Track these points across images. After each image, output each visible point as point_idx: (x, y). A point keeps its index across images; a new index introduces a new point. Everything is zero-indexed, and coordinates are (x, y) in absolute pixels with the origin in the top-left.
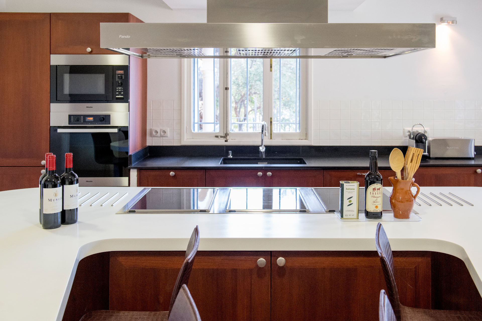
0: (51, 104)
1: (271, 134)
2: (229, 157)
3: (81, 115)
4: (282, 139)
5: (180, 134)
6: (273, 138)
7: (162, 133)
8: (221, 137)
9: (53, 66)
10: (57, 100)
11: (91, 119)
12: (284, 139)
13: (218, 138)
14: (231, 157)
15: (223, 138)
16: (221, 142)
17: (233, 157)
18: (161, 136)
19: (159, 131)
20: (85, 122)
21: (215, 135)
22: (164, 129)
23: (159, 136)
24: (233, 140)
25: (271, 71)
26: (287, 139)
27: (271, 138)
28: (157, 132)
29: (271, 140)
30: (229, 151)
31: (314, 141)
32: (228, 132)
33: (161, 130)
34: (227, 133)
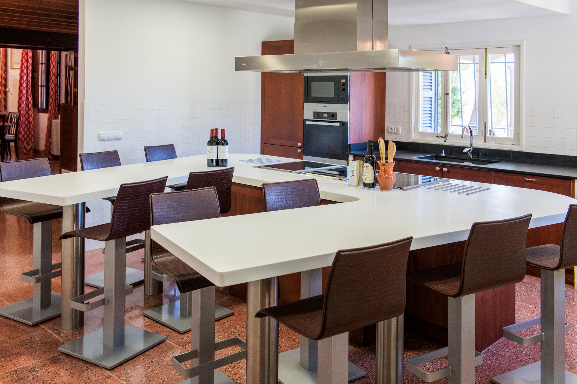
0: (304, 103)
1: (485, 138)
2: (442, 155)
3: (320, 112)
4: (496, 143)
5: (409, 131)
6: (487, 142)
7: (395, 131)
8: (442, 137)
9: (306, 76)
10: (307, 101)
11: (326, 115)
12: (497, 144)
13: (439, 138)
14: (444, 155)
15: (443, 138)
16: (441, 142)
17: (445, 155)
18: (395, 133)
19: (393, 129)
20: (323, 117)
21: (437, 135)
22: (397, 127)
23: (394, 133)
24: (452, 141)
25: (486, 78)
26: (500, 144)
27: (485, 142)
28: (392, 129)
29: (486, 144)
30: (442, 150)
31: (525, 147)
32: (448, 134)
33: (395, 128)
34: (446, 134)
